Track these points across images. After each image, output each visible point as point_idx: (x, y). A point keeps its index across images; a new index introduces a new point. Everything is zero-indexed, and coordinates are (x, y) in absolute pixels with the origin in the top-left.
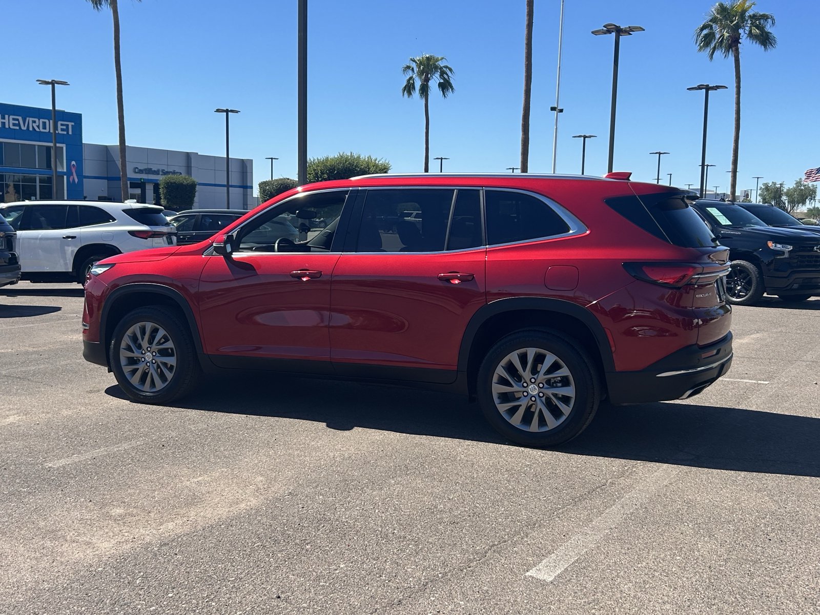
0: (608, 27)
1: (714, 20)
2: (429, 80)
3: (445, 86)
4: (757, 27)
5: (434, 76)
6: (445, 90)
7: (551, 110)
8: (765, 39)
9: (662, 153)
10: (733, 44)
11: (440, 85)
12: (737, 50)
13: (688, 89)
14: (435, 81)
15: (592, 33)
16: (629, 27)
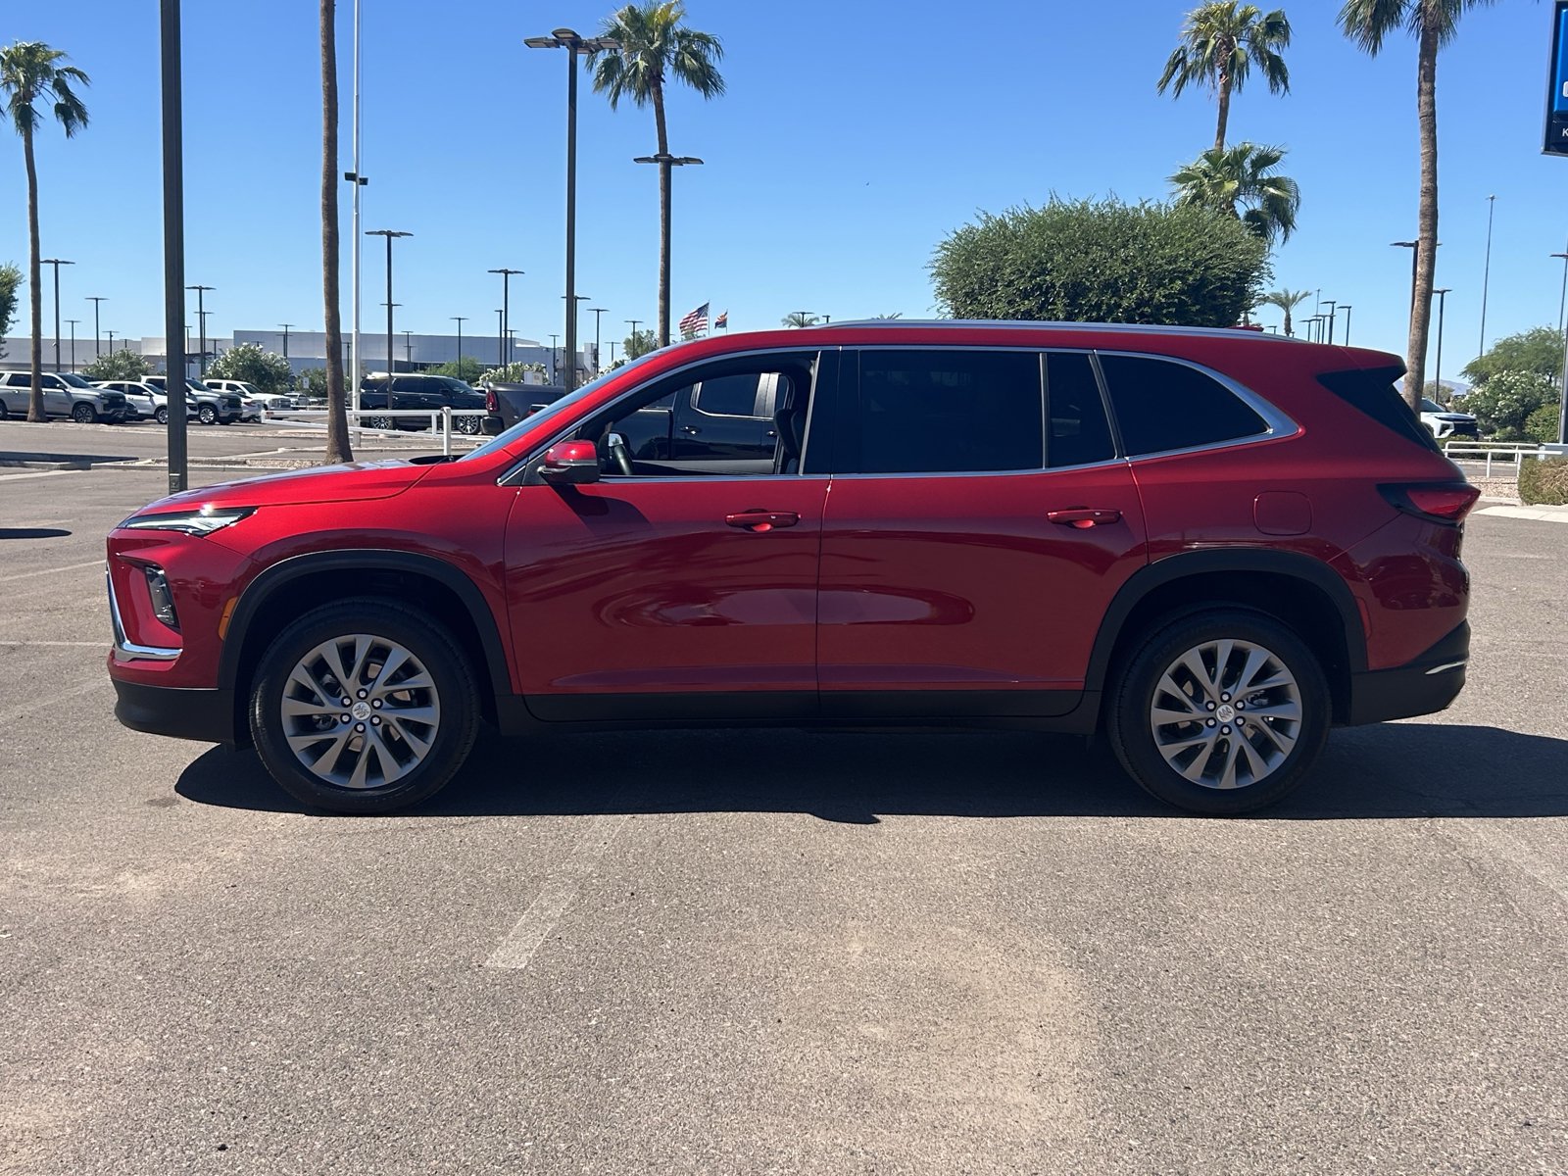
0: (560, 35)
1: (617, 34)
2: (34, 96)
3: (70, 112)
4: (694, 55)
5: (42, 90)
6: (69, 121)
7: (347, 179)
8: (704, 79)
9: (510, 272)
10: (651, 83)
11: (59, 109)
12: (659, 92)
13: (635, 160)
14: (45, 102)
15: (527, 42)
16: (597, 39)
